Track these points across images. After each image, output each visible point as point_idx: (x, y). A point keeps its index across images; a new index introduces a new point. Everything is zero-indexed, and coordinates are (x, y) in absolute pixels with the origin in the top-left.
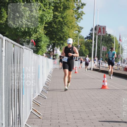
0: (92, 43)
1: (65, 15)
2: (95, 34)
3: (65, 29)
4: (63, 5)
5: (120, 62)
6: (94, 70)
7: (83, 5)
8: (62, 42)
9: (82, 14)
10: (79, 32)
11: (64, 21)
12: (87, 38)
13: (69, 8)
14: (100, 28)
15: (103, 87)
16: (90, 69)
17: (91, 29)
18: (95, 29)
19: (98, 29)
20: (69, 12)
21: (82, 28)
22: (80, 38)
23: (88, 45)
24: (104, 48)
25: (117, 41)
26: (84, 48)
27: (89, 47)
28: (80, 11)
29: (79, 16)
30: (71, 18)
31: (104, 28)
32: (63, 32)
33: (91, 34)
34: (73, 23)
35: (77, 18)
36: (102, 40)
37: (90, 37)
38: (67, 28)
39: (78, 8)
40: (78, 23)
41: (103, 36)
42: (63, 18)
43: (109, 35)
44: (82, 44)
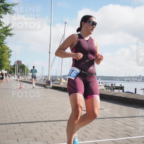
0: (15, 68)
1: (3, 55)
2: (17, 64)
3: (3, 62)
4: (2, 51)
5: (28, 76)
6: (17, 80)
7: (11, 51)
8: (1, 68)
9: (11, 55)
10: (9, 63)
11: (2, 58)
12: (13, 66)
13: (5, 52)
14: (19, 62)
15: (20, 88)
16: (15, 80)
17: (15, 62)
18: (17, 62)
19: (18, 62)
20: (4, 54)
21: (11, 62)
22: (10, 66)
23: (14, 69)
24: (21, 70)
25: (27, 67)
26: (12, 70)
27: (14, 70)
28: (10, 54)
29: (9, 56)
30: (5, 57)
31: (21, 62)
32: (2, 63)
33: (15, 64)
34: (6, 60)
35: (9, 57)
36: (20, 67)
37: (14, 66)
38: (4, 61)
39: (9, 53)
40: (9, 59)
41: (21, 65)
42: (2, 57)
43: (23, 65)
44: (11, 69)
